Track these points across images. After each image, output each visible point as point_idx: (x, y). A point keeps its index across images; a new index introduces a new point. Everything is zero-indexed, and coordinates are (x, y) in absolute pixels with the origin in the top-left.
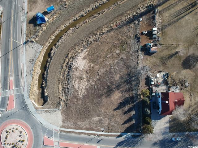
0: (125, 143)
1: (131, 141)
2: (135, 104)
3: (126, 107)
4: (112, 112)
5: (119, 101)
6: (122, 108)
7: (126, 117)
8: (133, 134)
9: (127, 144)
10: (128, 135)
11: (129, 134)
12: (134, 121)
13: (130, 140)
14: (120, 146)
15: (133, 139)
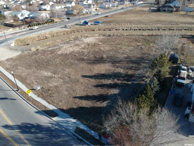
0: (40, 135)
1: (61, 139)
2: (130, 83)
3: (110, 81)
4: (79, 77)
5: (103, 72)
6: (101, 79)
7: (96, 92)
8: (82, 127)
9: (42, 138)
10: (67, 122)
11: (74, 120)
12: (104, 104)
13: (59, 137)
14: (23, 132)
15: (74, 139)
